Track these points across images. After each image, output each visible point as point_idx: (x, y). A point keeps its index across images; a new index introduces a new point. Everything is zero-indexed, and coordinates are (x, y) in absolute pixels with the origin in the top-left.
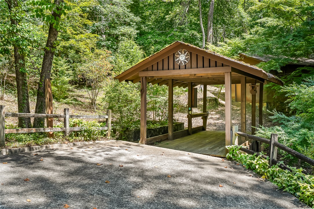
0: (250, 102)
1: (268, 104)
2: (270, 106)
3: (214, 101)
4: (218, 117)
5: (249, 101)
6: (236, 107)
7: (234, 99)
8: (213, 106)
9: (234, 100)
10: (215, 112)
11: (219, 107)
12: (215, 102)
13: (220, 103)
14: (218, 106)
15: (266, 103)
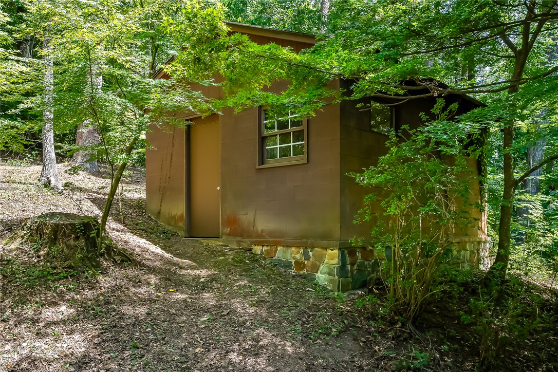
0: (252, 243)
1: (346, 252)
2: (352, 264)
3: (77, 238)
4: (80, 350)
5: (249, 237)
6: (191, 268)
7: (181, 224)
8: (70, 267)
9: (180, 228)
10: (71, 303)
11: (104, 272)
12: (82, 242)
13: (109, 248)
14: (98, 266)
15: (340, 249)
